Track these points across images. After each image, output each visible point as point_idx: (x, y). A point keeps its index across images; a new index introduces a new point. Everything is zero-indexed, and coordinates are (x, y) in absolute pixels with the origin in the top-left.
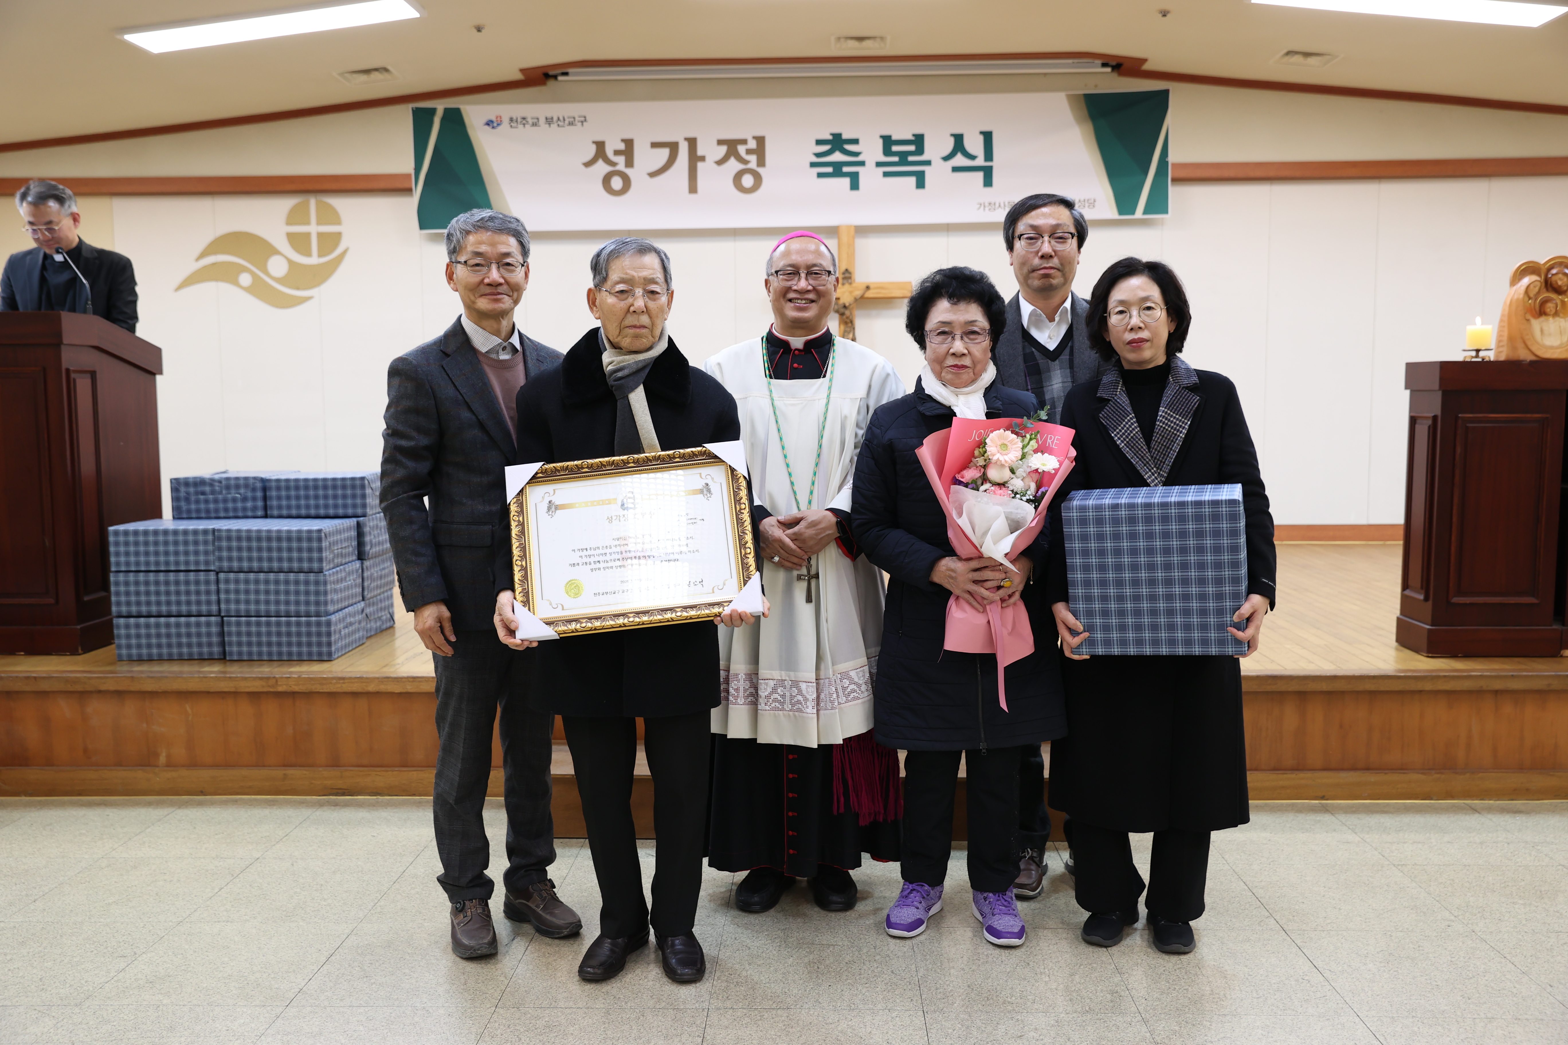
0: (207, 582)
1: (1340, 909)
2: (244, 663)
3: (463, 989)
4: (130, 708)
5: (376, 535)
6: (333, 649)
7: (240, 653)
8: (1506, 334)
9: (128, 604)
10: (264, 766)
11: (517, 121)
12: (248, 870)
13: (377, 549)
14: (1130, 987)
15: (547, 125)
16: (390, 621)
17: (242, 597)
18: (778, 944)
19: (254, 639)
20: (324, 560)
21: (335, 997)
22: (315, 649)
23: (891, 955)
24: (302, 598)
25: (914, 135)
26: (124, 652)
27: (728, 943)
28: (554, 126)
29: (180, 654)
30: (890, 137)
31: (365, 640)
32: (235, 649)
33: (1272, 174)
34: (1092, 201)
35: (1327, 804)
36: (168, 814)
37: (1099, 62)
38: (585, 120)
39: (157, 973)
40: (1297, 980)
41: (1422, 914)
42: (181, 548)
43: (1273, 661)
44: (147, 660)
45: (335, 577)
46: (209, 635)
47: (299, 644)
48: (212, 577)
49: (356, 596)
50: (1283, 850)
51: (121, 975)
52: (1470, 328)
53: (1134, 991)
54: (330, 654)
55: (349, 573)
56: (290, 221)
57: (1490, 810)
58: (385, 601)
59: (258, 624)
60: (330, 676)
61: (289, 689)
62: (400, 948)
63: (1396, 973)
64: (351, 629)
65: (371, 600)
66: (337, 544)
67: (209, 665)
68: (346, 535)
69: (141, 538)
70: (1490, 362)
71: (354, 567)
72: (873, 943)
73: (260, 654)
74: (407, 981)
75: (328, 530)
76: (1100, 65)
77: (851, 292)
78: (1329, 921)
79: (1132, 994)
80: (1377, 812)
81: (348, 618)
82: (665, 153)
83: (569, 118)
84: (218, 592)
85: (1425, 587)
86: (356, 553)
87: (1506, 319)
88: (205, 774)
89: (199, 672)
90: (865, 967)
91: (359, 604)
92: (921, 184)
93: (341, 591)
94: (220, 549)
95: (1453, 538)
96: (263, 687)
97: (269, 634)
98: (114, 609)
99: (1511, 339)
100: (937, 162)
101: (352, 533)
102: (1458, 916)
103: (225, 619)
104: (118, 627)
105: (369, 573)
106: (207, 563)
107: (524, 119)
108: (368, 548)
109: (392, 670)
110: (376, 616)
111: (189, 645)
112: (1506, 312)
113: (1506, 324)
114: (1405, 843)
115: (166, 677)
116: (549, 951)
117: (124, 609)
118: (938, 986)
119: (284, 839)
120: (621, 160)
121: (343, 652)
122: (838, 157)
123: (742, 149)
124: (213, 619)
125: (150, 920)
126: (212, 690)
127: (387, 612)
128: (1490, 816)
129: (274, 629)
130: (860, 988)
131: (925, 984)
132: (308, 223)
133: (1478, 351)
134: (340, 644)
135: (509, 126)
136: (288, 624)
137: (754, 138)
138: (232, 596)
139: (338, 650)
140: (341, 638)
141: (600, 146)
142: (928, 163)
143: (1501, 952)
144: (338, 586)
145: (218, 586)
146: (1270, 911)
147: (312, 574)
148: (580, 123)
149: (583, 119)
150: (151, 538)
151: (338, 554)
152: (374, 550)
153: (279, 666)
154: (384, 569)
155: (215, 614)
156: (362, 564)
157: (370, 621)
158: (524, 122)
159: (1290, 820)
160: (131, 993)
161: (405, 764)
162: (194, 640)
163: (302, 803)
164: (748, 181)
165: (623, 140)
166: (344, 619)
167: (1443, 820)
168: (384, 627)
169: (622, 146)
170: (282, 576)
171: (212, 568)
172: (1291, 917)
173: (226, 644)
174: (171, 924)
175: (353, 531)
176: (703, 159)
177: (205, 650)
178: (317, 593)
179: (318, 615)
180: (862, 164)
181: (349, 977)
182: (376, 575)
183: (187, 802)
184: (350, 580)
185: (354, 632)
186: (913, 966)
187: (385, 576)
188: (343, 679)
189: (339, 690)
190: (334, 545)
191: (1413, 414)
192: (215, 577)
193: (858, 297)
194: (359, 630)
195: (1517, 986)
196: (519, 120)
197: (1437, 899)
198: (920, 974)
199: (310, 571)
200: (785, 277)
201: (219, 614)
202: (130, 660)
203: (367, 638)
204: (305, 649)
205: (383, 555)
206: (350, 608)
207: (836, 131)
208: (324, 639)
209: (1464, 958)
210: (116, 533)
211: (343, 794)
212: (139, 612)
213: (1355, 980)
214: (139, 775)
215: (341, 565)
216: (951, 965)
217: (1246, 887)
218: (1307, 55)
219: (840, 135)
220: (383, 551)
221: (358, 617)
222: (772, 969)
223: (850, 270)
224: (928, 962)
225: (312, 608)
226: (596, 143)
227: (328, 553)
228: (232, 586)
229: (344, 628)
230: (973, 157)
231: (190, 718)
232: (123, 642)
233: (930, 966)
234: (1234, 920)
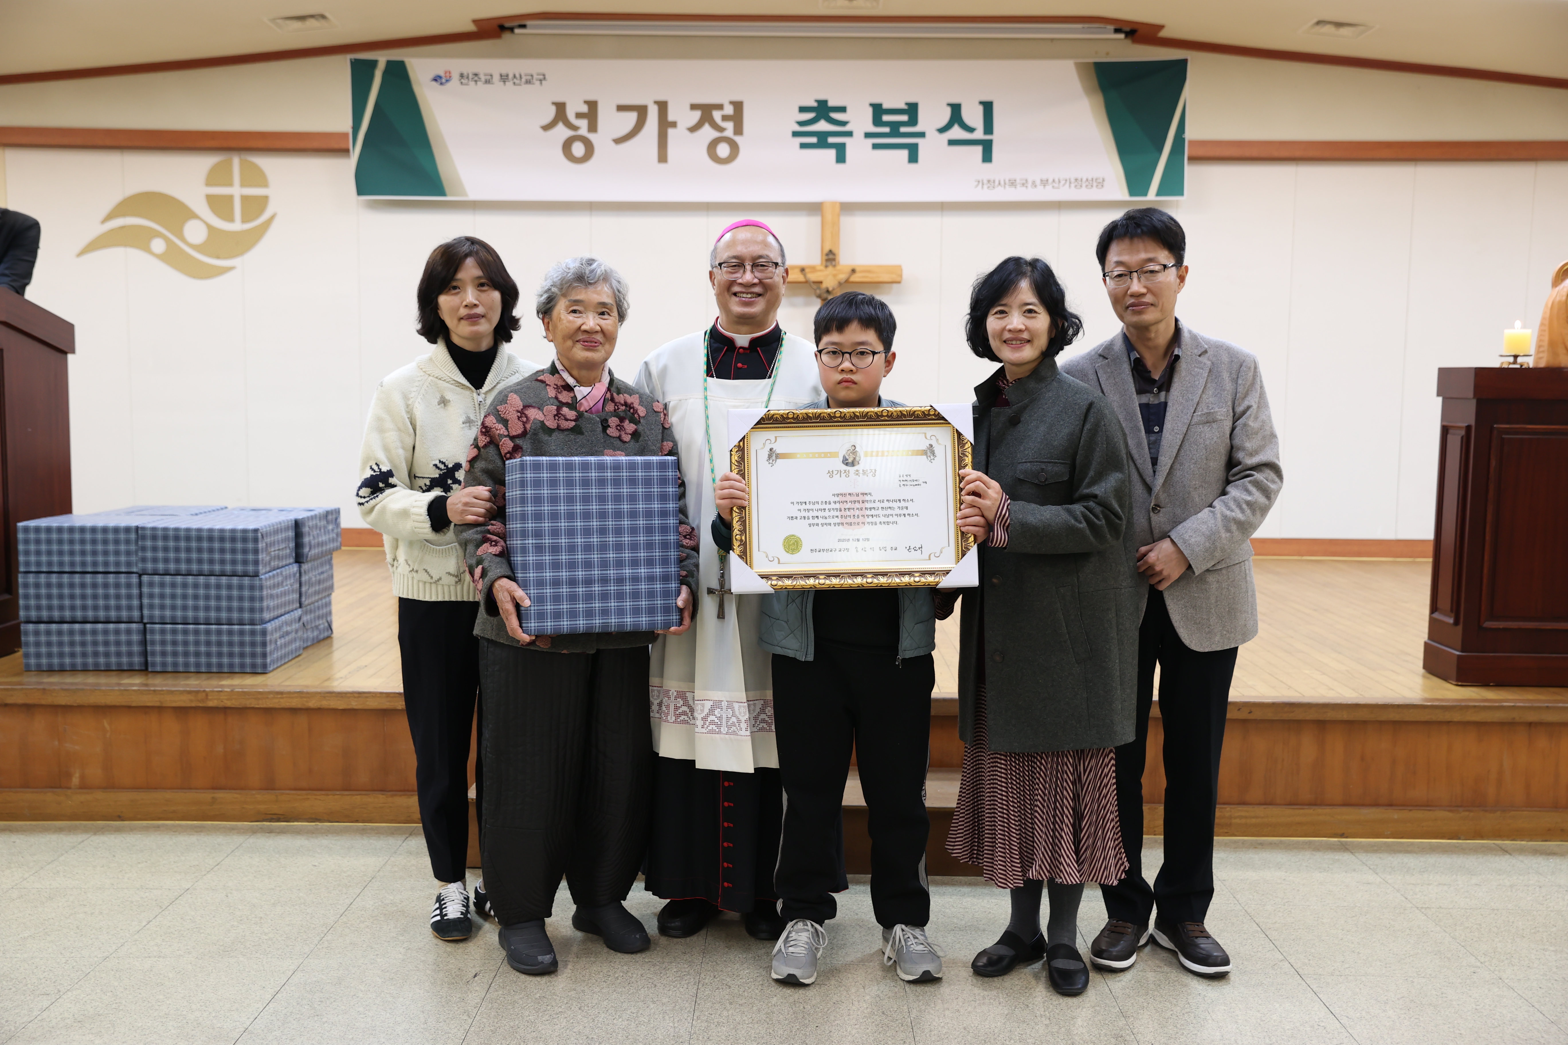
0: (129, 586)
1: (1359, 953)
2: (170, 675)
3: (424, 1029)
4: (40, 724)
5: (316, 536)
6: (268, 660)
7: (164, 664)
8: (1546, 338)
9: (39, 608)
10: (190, 789)
11: (468, 78)
12: (178, 901)
13: (317, 551)
14: (1135, 1031)
15: (502, 83)
16: (328, 630)
17: (168, 602)
18: (761, 983)
19: (180, 649)
20: (260, 562)
21: (284, 1037)
22: (248, 660)
23: (881, 995)
24: (235, 604)
25: (906, 104)
26: (33, 661)
27: (707, 981)
28: (509, 84)
29: (96, 665)
30: (881, 105)
31: (301, 652)
32: (158, 659)
33: (1298, 154)
34: (1101, 180)
35: (1346, 842)
36: (83, 841)
37: (1111, 28)
38: (545, 78)
39: (86, 1012)
40: (1312, 1027)
41: (1446, 959)
42: (100, 547)
43: (1290, 687)
44: (58, 671)
45: (272, 582)
46: (129, 643)
47: (231, 655)
48: (134, 579)
49: (293, 603)
50: (1298, 890)
51: (45, 1014)
52: (1508, 332)
53: (1140, 1035)
54: (265, 666)
55: (286, 577)
56: (209, 182)
57: (1522, 851)
58: (322, 608)
59: (185, 632)
60: (267, 690)
61: (221, 705)
62: (352, 985)
63: (1417, 1021)
64: (287, 638)
65: (308, 607)
66: (274, 545)
67: (129, 677)
68: (284, 535)
69: (54, 536)
70: (1528, 369)
71: (291, 571)
72: (862, 982)
73: (186, 665)
74: (362, 1020)
75: (265, 530)
76: (1113, 31)
77: (835, 276)
78: (1347, 966)
79: (1138, 1039)
80: (1400, 852)
81: (285, 627)
82: (633, 116)
83: (526, 75)
84: (141, 596)
85: (1455, 610)
86: (294, 555)
87: (1547, 322)
88: (124, 797)
89: (119, 684)
90: (854, 1008)
91: (295, 612)
92: (913, 158)
93: (277, 597)
94: (144, 549)
95: (1486, 558)
96: (191, 701)
97: (197, 643)
98: (22, 613)
99: (1552, 344)
100: (932, 134)
101: (290, 534)
102: (1485, 962)
103: (148, 626)
104: (27, 633)
105: (307, 577)
106: (129, 564)
107: (476, 75)
108: (306, 550)
109: (335, 684)
110: (313, 625)
111: (107, 655)
112: (1548, 315)
113: (1546, 328)
114: (1429, 884)
115: (83, 690)
116: (514, 989)
117: (33, 614)
118: (933, 1028)
119: (216, 869)
120: (583, 124)
121: (279, 664)
122: (823, 126)
123: (717, 115)
124: (134, 626)
125: (73, 954)
126: (134, 704)
127: (324, 620)
128: (1521, 858)
129: (202, 638)
130: (849, 1029)
131: (918, 1026)
132: (230, 184)
133: (1516, 357)
134: (275, 656)
135: (458, 82)
136: (219, 633)
137: (731, 103)
138: (157, 601)
139: (273, 662)
140: (276, 649)
141: (561, 108)
142: (922, 135)
143: (1530, 1000)
144: (274, 592)
145: (141, 590)
146: (1284, 954)
147: (247, 578)
148: (539, 82)
149: (542, 77)
150: (66, 536)
151: (275, 556)
152: (313, 552)
153: (208, 679)
154: (322, 573)
155: (136, 620)
156: (300, 567)
157: (307, 630)
158: (476, 78)
159: (1306, 858)
160: (58, 1033)
161: (347, 788)
162: (113, 649)
163: (232, 829)
164: (723, 150)
165: (586, 102)
166: (280, 628)
167: (1470, 861)
168: (322, 636)
169: (584, 109)
170: (213, 580)
171: (135, 570)
172: (1307, 961)
173: (149, 654)
174: (96, 959)
175: (290, 531)
176: (674, 125)
177: (125, 660)
178: (252, 599)
179: (252, 623)
180: (849, 134)
181: (298, 1016)
182: (314, 579)
183: (102, 828)
184: (287, 585)
185: (290, 642)
186: (906, 1007)
187: (325, 580)
188: (281, 693)
189: (277, 706)
190: (270, 546)
191: (1445, 424)
192: (137, 580)
193: (843, 281)
194: (295, 640)
195: (1545, 1036)
196: (471, 76)
197: (1463, 944)
198: (913, 1016)
199: (245, 575)
200: (729, 269)
201: (141, 621)
202: (39, 670)
203: (305, 648)
204: (237, 660)
205: (321, 557)
206: (286, 616)
207: (822, 97)
208: (259, 650)
209: (1490, 1006)
210: (26, 530)
211: (278, 820)
212: (50, 617)
213: (1373, 1027)
214: (49, 798)
215: (278, 568)
216: (946, 1006)
217: (1259, 929)
218: (1339, 25)
219: (826, 102)
220: (322, 553)
221: (296, 626)
222: (755, 1008)
223: (834, 250)
224: (921, 1004)
225: (246, 616)
226: (555, 104)
227: (264, 555)
228: (157, 590)
229: (280, 638)
230: (971, 130)
231: (108, 735)
232: (32, 650)
233: (923, 1008)
234: (1246, 963)
